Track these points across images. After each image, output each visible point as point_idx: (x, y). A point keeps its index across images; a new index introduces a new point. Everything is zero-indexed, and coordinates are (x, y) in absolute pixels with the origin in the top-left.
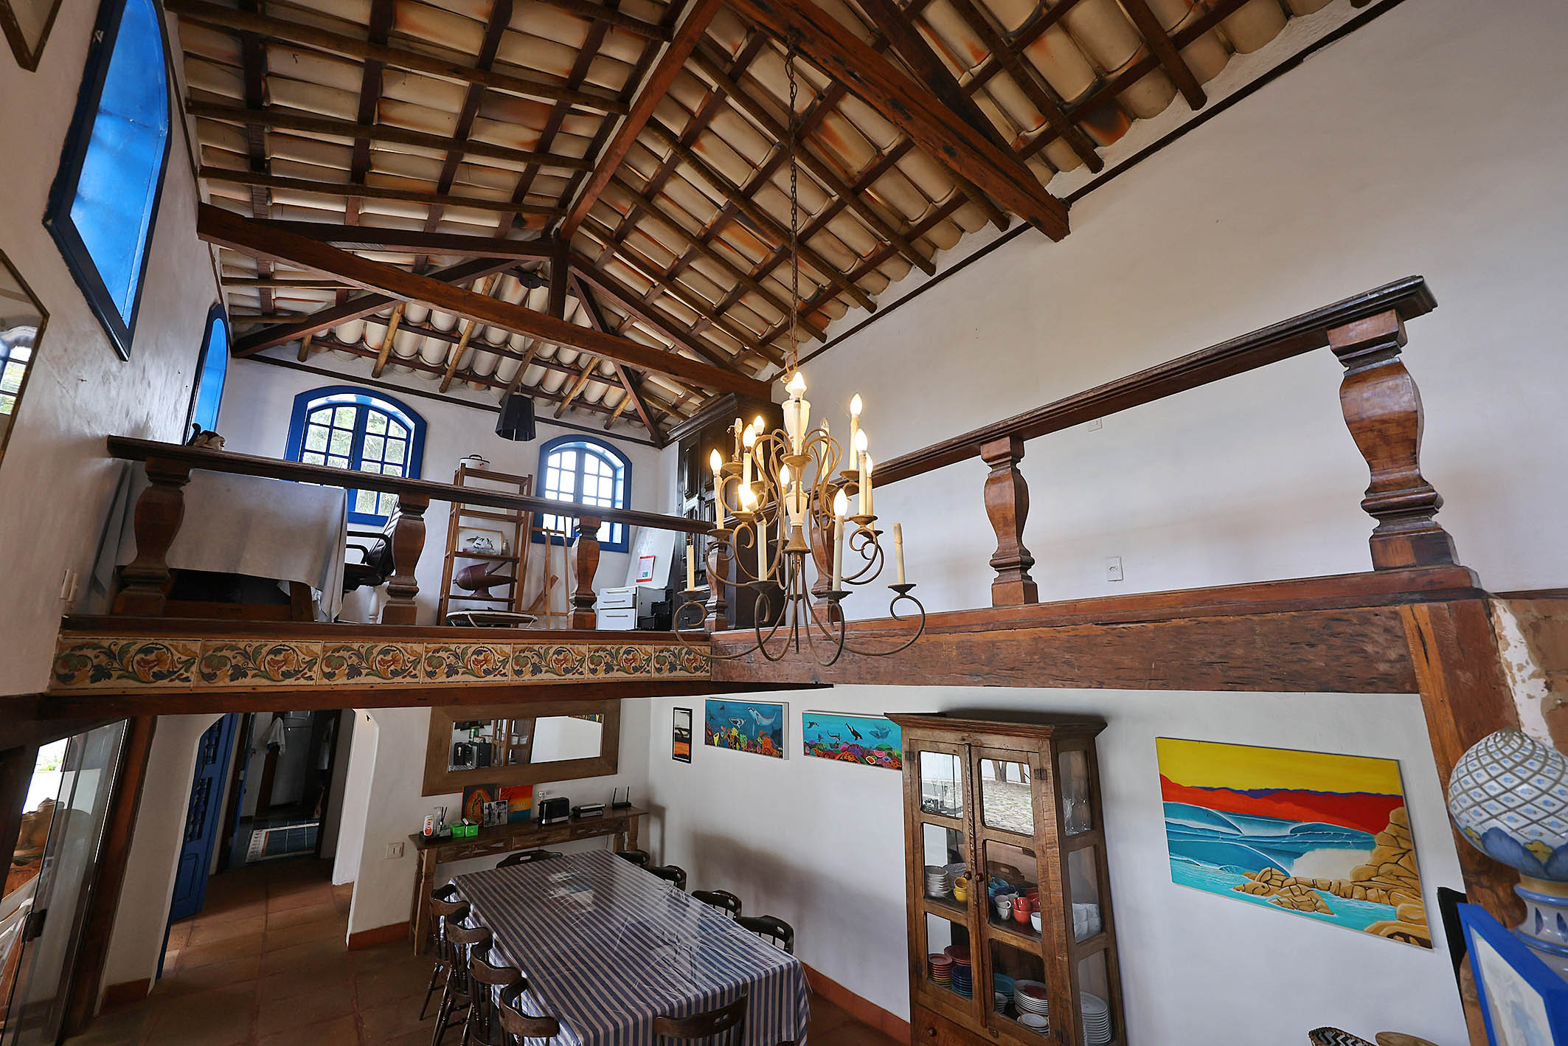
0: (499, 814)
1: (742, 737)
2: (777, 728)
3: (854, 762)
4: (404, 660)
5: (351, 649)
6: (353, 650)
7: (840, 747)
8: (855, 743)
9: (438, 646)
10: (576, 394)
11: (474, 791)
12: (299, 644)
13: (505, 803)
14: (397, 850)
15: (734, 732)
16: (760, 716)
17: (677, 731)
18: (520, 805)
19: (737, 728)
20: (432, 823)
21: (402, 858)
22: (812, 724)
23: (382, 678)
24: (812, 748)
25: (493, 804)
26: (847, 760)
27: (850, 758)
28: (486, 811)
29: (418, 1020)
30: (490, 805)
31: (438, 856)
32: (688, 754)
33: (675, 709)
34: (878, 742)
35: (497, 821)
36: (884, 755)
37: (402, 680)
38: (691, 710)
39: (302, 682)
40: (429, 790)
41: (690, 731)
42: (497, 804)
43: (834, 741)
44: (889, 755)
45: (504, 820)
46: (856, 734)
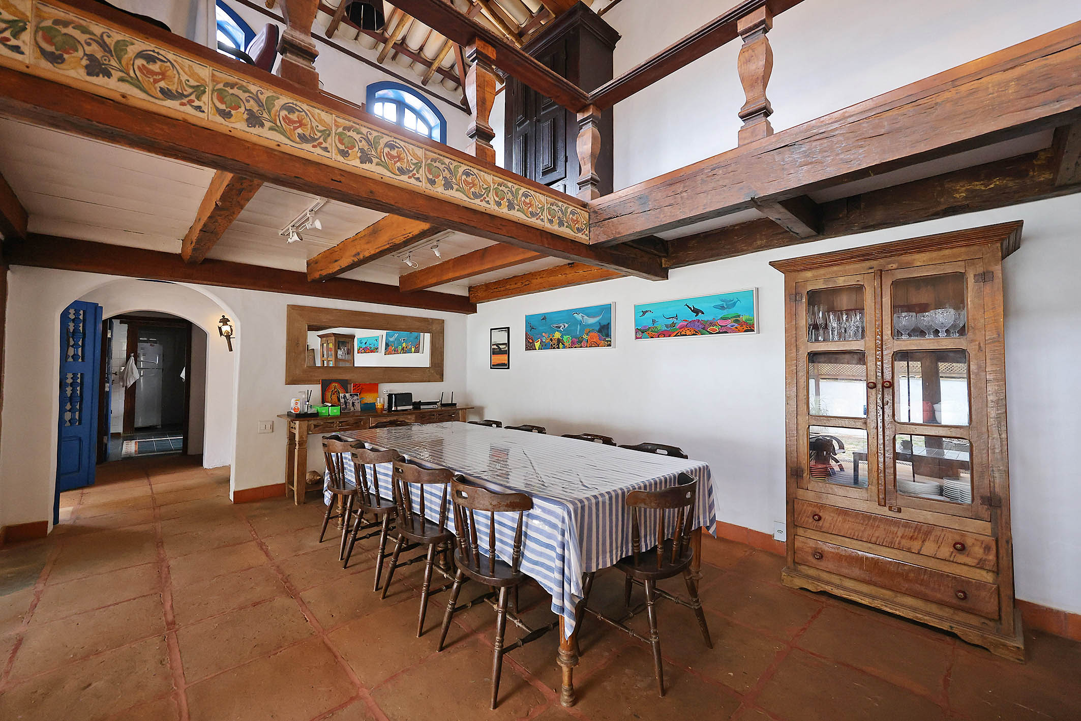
0: (353, 403)
1: (565, 338)
2: (604, 323)
3: (693, 335)
4: (312, 128)
5: (246, 91)
6: (249, 92)
7: (677, 326)
8: (695, 319)
9: (348, 123)
10: (399, 37)
11: (331, 383)
12: (179, 59)
13: (357, 395)
14: (268, 426)
15: (557, 335)
16: (586, 317)
17: (495, 347)
18: (368, 398)
19: (560, 332)
20: (299, 404)
21: (274, 433)
22: (644, 313)
23: (289, 138)
24: (642, 332)
25: (347, 395)
26: (686, 335)
27: (688, 332)
28: (342, 400)
29: (318, 543)
30: (345, 397)
31: (309, 429)
32: (506, 362)
33: (491, 329)
34: (724, 313)
35: (352, 409)
36: (729, 323)
37: (312, 150)
38: (508, 328)
39: (188, 109)
40: (292, 380)
41: (508, 344)
42: (351, 395)
43: (671, 321)
44: (736, 321)
45: (358, 407)
46: (696, 311)
